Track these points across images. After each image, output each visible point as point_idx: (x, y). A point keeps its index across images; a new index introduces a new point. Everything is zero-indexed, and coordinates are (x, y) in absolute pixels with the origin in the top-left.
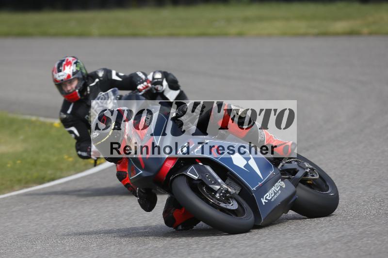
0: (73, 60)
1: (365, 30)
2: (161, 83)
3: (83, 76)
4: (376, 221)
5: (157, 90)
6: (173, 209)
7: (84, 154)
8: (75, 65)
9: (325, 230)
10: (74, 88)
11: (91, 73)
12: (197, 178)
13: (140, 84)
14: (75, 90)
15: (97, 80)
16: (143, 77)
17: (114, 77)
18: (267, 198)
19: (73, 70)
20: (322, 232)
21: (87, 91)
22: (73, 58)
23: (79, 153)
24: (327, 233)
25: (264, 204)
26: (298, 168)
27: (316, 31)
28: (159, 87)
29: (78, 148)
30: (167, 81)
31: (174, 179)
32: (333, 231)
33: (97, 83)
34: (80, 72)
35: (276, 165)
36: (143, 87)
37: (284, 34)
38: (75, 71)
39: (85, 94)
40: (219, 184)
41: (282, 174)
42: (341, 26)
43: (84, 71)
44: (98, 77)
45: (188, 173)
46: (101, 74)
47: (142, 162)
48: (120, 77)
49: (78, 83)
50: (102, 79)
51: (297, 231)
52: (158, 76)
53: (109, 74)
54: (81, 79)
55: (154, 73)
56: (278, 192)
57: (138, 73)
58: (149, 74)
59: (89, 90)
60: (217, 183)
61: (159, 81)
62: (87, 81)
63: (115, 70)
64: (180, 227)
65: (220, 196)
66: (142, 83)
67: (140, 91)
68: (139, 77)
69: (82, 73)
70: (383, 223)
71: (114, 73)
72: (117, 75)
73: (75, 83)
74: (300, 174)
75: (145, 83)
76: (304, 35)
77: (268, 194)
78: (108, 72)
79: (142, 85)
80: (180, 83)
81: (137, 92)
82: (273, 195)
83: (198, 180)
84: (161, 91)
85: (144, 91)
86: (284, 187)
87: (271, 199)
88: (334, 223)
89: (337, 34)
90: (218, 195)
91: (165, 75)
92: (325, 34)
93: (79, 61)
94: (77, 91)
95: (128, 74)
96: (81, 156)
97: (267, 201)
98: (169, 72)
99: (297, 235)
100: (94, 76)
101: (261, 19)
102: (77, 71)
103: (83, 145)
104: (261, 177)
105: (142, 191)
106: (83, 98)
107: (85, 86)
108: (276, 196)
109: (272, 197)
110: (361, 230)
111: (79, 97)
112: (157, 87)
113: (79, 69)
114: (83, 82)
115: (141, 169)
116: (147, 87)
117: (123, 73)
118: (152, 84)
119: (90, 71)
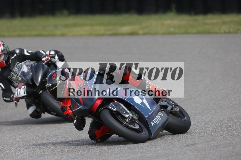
0: (1, 43)
1: (141, 32)
2: (54, 57)
3: (8, 53)
4: (149, 150)
5: (51, 61)
6: (95, 129)
7: (8, 99)
8: (3, 46)
9: (117, 156)
10: (2, 60)
11: (11, 51)
12: (115, 110)
13: (44, 57)
14: (3, 61)
15: (15, 55)
16: (44, 53)
17: (26, 53)
18: (155, 122)
19: (2, 49)
20: (116, 157)
21: (9, 62)
22: (1, 42)
23: (5, 98)
24: (119, 158)
25: (153, 126)
26: (168, 105)
27: (110, 32)
28: (53, 60)
29: (4, 95)
30: (58, 56)
31: (101, 111)
32: (122, 156)
33: (15, 56)
34: (6, 50)
35: (157, 103)
36: (45, 59)
37: (90, 35)
38: (3, 49)
39: (8, 63)
40: (128, 114)
41: (161, 108)
42: (126, 29)
43: (8, 50)
44: (16, 53)
45: (110, 107)
46: (18, 52)
47: (81, 101)
48: (29, 53)
49: (4, 57)
50: (18, 54)
51: (100, 156)
52: (53, 53)
53: (22, 52)
54: (6, 54)
55: (50, 51)
56: (159, 118)
57: (40, 51)
58: (47, 52)
59: (10, 61)
60: (127, 113)
61: (53, 56)
62: (9, 55)
63: (26, 49)
64: (99, 140)
65: (129, 121)
66: (45, 56)
67: (44, 61)
68: (42, 53)
69: (7, 50)
70: (154, 151)
71: (25, 51)
72: (27, 52)
73: (3, 57)
74: (169, 108)
75: (47, 57)
76: (103, 35)
77: (154, 120)
78: (22, 51)
79: (45, 58)
80: (65, 57)
81: (41, 62)
82: (157, 121)
83: (116, 111)
84: (54, 62)
85: (46, 61)
86: (162, 115)
87: (157, 123)
88: (123, 151)
89: (123, 34)
90: (127, 120)
91: (57, 52)
92: (116, 34)
93: (5, 44)
94: (4, 61)
95: (34, 52)
96: (6, 101)
97: (154, 124)
98: (58, 51)
99: (100, 159)
100: (13, 53)
101: (75, 25)
102: (4, 50)
103: (7, 94)
104: (150, 110)
105: (80, 118)
106: (7, 66)
107: (9, 58)
108: (159, 121)
109: (157, 122)
110: (140, 155)
111: (5, 65)
112: (52, 60)
113: (5, 48)
114: (8, 56)
115: (81, 105)
116: (48, 59)
117: (31, 51)
118: (51, 58)
119: (11, 49)
